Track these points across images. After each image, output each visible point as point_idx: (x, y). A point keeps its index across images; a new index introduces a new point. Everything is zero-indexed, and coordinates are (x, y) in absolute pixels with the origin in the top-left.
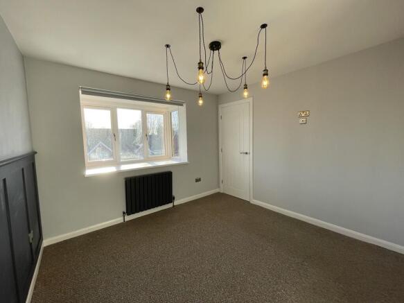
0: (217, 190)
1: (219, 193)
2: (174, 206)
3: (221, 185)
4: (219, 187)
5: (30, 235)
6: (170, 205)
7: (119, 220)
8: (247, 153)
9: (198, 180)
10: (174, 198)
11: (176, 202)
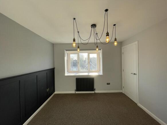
0: (121, 91)
1: (122, 93)
2: (95, 93)
3: (123, 89)
4: (122, 90)
5: (47, 90)
6: (93, 92)
7: (73, 92)
8: (135, 74)
9: (108, 84)
10: (95, 90)
11: (96, 92)
